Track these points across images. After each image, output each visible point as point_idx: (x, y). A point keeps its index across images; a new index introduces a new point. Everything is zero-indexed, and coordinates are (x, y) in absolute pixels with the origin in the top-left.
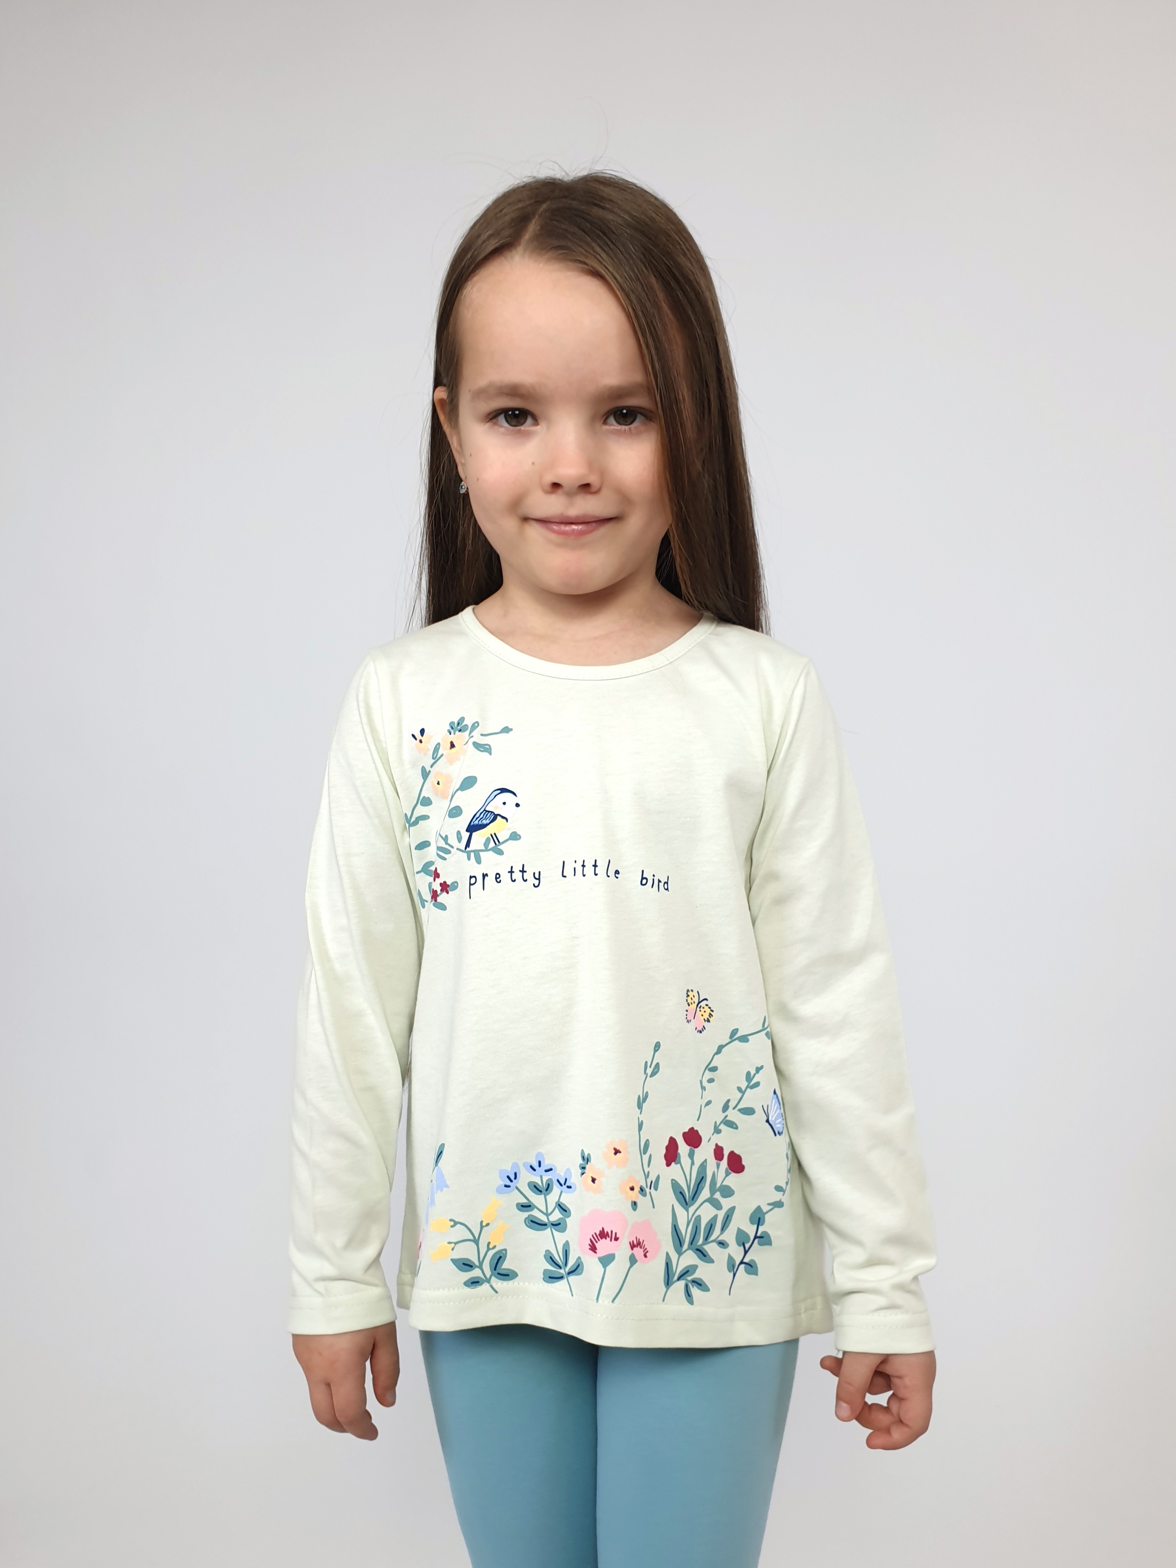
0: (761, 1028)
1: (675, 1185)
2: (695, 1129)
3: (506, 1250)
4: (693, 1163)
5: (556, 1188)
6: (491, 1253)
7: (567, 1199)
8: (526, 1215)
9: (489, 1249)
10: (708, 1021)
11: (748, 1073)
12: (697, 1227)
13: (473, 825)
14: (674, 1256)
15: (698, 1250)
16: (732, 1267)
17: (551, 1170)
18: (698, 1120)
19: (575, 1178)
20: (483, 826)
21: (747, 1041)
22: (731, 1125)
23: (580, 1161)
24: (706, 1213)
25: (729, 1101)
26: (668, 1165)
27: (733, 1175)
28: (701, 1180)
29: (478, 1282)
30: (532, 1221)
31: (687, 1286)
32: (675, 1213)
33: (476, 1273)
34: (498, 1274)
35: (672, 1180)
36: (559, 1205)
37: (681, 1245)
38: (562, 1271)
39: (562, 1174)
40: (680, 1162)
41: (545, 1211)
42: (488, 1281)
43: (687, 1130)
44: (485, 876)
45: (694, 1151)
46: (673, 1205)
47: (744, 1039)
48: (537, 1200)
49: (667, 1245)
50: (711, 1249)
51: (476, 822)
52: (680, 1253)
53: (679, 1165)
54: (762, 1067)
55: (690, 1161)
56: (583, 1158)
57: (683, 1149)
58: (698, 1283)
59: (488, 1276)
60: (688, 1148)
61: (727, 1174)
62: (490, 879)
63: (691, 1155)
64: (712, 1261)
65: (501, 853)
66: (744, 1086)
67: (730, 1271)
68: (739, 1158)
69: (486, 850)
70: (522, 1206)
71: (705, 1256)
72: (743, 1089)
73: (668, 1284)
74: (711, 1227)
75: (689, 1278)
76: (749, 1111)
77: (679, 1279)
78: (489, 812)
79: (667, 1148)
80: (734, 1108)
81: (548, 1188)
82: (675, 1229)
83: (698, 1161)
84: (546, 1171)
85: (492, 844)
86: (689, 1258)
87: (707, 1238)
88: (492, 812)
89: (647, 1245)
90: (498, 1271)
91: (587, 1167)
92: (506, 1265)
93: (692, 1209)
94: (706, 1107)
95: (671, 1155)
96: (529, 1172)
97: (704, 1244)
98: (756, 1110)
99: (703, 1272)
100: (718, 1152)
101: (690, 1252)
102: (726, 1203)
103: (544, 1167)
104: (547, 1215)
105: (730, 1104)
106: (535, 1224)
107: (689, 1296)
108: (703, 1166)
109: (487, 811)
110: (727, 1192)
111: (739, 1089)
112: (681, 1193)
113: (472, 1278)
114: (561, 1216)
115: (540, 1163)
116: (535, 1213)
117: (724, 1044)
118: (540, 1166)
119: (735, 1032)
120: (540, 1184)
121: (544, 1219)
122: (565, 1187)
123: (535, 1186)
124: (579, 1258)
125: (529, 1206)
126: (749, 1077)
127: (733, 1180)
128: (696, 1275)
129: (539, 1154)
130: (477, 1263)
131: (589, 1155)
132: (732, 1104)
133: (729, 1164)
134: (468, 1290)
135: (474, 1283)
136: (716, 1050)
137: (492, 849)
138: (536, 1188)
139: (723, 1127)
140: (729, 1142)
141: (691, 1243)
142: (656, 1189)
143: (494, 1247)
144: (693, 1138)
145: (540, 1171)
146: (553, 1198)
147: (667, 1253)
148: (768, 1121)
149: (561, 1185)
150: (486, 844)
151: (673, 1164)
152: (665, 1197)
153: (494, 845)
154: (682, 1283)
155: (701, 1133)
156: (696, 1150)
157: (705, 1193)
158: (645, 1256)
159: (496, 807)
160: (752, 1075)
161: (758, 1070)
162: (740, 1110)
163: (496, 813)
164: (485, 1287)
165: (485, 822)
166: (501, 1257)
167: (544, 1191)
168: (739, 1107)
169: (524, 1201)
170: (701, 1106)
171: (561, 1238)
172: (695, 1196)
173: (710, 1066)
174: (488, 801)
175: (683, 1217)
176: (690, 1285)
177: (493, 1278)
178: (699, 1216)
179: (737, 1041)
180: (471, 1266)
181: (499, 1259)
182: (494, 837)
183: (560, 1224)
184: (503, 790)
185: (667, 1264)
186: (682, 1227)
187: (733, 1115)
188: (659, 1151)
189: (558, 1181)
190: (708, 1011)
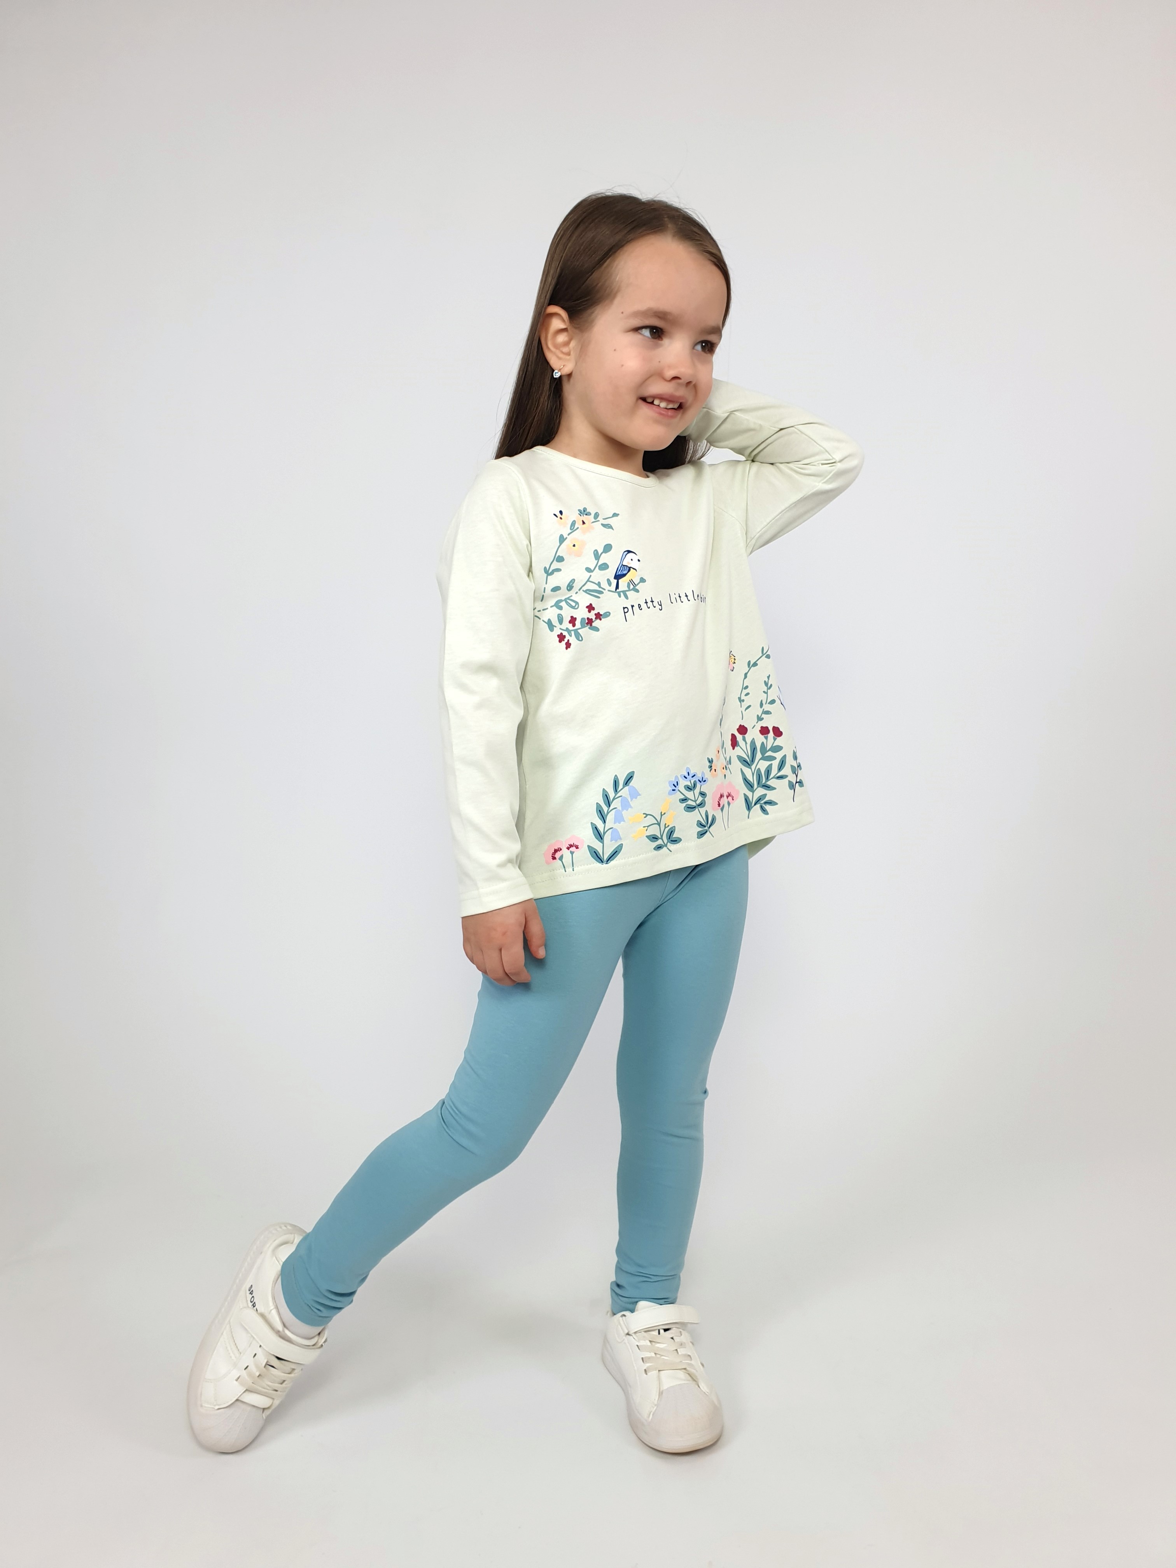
0: (761, 655)
1: (740, 758)
2: (742, 725)
3: (674, 827)
4: (746, 743)
5: (698, 785)
6: (667, 829)
7: (705, 788)
8: (684, 805)
9: (665, 828)
10: (735, 663)
11: (765, 682)
12: (759, 775)
13: (618, 575)
14: (749, 794)
15: (763, 786)
16: (792, 786)
17: (695, 775)
18: (742, 719)
19: (708, 775)
20: (624, 575)
21: (757, 665)
22: (768, 713)
23: (708, 764)
24: (763, 765)
25: (762, 701)
26: (734, 749)
27: (778, 739)
28: (754, 750)
29: (661, 847)
30: (688, 808)
31: (762, 807)
32: (744, 773)
33: (660, 842)
34: (671, 841)
35: (737, 756)
36: (701, 793)
37: (752, 787)
38: (706, 828)
39: (700, 776)
40: (739, 745)
41: (694, 800)
42: (666, 846)
43: (738, 727)
44: (632, 606)
45: (745, 737)
46: (741, 769)
47: (755, 664)
48: (690, 795)
49: (744, 790)
50: (772, 783)
51: (620, 573)
52: (753, 792)
53: (739, 747)
54: (769, 675)
55: (744, 743)
56: (710, 762)
57: (739, 737)
58: (770, 803)
59: (666, 843)
60: (741, 736)
61: (775, 740)
62: (636, 608)
63: (744, 739)
64: (775, 789)
65: (637, 591)
66: (765, 689)
67: (791, 789)
68: (778, 728)
69: (629, 590)
70: (682, 800)
71: (769, 787)
72: (766, 691)
73: (749, 809)
74: (768, 771)
75: (762, 802)
76: (773, 702)
77: (755, 805)
78: (625, 566)
79: (731, 740)
80: (766, 704)
81: (695, 785)
82: (745, 780)
83: (749, 741)
84: (692, 777)
85: (632, 587)
86: (760, 792)
87: (767, 778)
88: (627, 566)
89: (732, 794)
90: (671, 839)
91: (713, 765)
92: (675, 835)
93: (753, 767)
94: (747, 711)
95: (734, 743)
96: (684, 780)
97: (766, 782)
98: (775, 699)
99: (770, 795)
100: (764, 731)
101: (759, 789)
102: (779, 756)
103: (691, 775)
104: (695, 801)
105: (763, 702)
106: (690, 808)
107: (765, 811)
108: (753, 742)
109: (624, 565)
110: (777, 749)
111: (764, 692)
112: (744, 761)
113: (657, 845)
114: (702, 799)
115: (688, 773)
116: (690, 802)
117: (747, 672)
118: (689, 775)
119: (749, 662)
120: (690, 785)
121: (694, 804)
122: (702, 782)
123: (688, 787)
124: (713, 815)
125: (686, 799)
126: (766, 684)
127: (779, 741)
128: (767, 799)
129: (688, 768)
130: (660, 837)
131: (712, 759)
132: (764, 702)
133: (774, 734)
134: (656, 852)
135: (659, 848)
136: (744, 677)
137: (632, 589)
138: (688, 788)
139: (763, 716)
140: (769, 722)
141: (758, 783)
142: (730, 764)
143: (668, 826)
144: (743, 730)
145: (689, 777)
146: (697, 791)
147: (744, 794)
148: (781, 703)
149: (701, 782)
150: (629, 586)
151: (736, 747)
152: (737, 765)
153: (633, 587)
154: (758, 806)
155: (745, 726)
156: (746, 736)
157: (759, 755)
158: (733, 800)
159: (629, 563)
160: (767, 682)
161: (768, 677)
162: (769, 703)
163: (629, 566)
164: (665, 848)
165: (625, 572)
166: (672, 831)
167: (692, 789)
168: (768, 702)
169: (683, 797)
170: (742, 712)
171: (703, 810)
172: (753, 761)
173: (744, 687)
174: (622, 560)
175: (748, 773)
176: (764, 805)
177: (668, 843)
178: (759, 769)
179: (752, 668)
180: (657, 839)
181: (671, 832)
182: (631, 581)
183: (702, 803)
184: (629, 552)
185: (746, 799)
186: (750, 777)
187: (767, 707)
188: (728, 743)
189: (699, 780)
190: (733, 657)
